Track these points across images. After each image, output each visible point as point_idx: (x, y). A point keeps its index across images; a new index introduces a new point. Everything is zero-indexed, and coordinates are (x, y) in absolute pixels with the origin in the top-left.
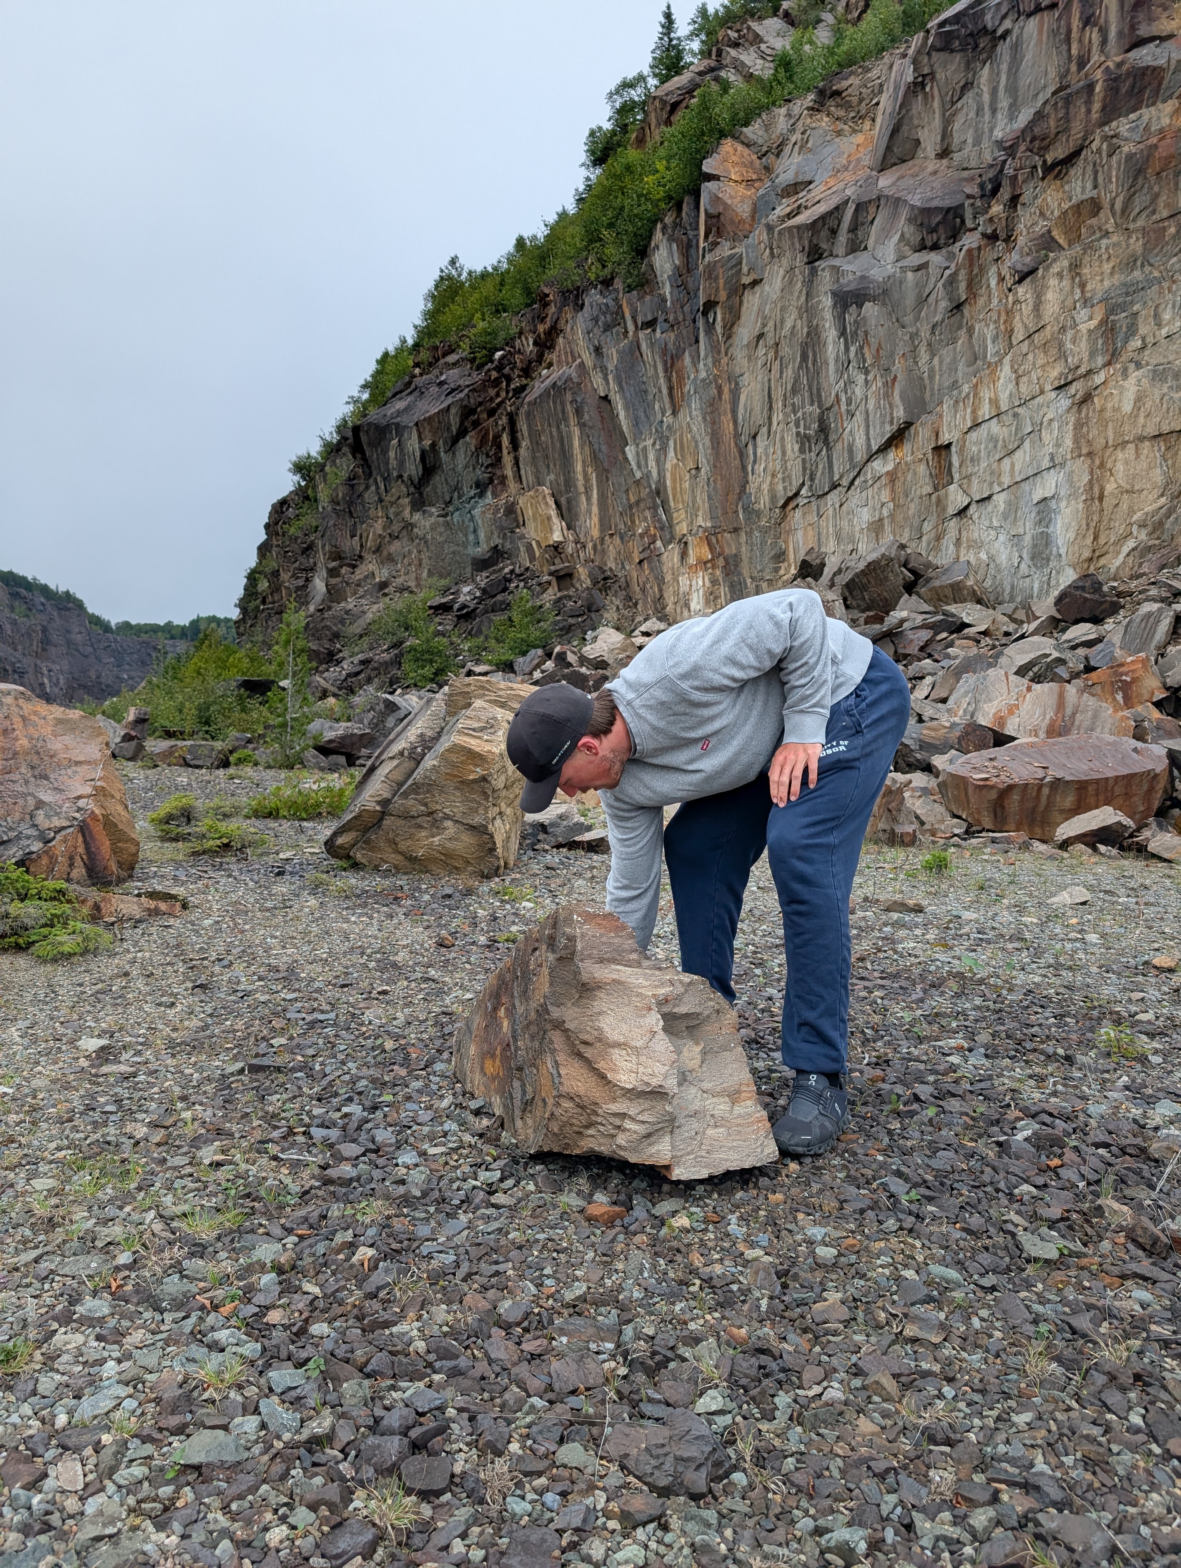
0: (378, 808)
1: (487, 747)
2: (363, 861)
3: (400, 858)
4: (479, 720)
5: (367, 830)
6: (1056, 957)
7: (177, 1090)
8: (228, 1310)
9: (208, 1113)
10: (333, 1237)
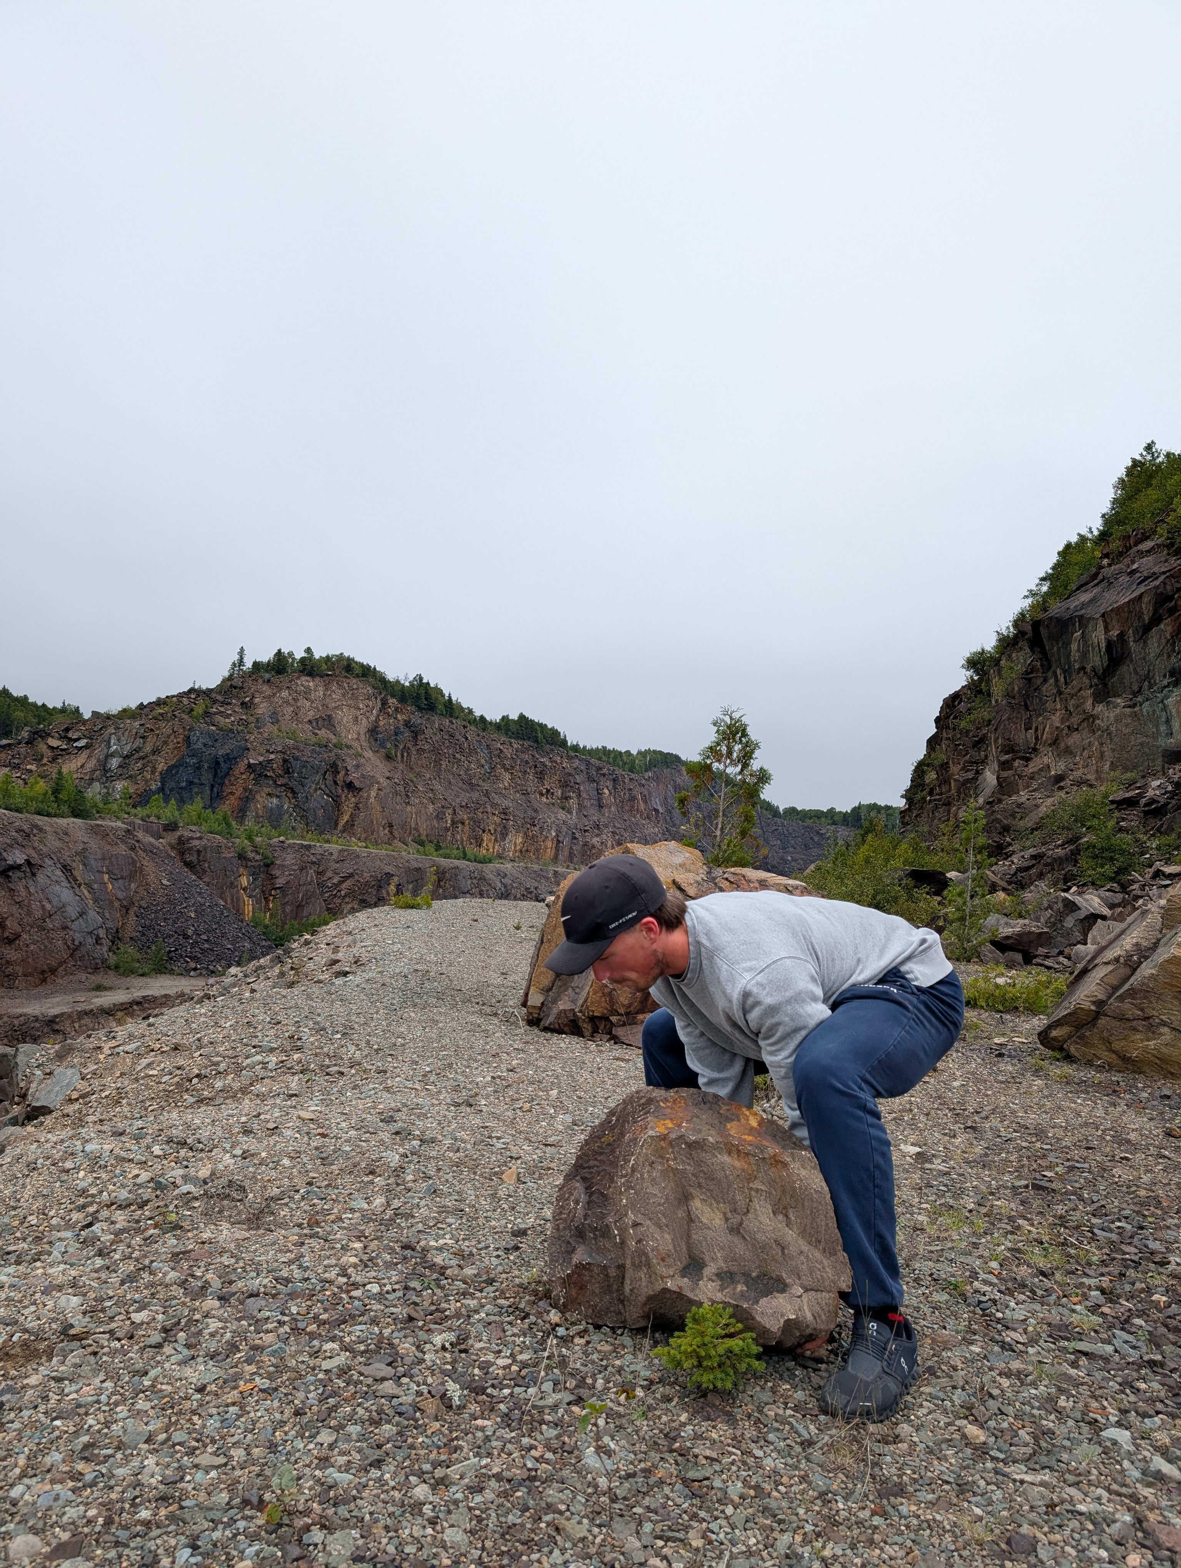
0: (1093, 1008)
2: (1076, 1054)
3: (1114, 1056)
5: (1081, 1026)
7: (983, 1188)
8: (1075, 1300)
9: (1013, 1205)
10: (1133, 1284)
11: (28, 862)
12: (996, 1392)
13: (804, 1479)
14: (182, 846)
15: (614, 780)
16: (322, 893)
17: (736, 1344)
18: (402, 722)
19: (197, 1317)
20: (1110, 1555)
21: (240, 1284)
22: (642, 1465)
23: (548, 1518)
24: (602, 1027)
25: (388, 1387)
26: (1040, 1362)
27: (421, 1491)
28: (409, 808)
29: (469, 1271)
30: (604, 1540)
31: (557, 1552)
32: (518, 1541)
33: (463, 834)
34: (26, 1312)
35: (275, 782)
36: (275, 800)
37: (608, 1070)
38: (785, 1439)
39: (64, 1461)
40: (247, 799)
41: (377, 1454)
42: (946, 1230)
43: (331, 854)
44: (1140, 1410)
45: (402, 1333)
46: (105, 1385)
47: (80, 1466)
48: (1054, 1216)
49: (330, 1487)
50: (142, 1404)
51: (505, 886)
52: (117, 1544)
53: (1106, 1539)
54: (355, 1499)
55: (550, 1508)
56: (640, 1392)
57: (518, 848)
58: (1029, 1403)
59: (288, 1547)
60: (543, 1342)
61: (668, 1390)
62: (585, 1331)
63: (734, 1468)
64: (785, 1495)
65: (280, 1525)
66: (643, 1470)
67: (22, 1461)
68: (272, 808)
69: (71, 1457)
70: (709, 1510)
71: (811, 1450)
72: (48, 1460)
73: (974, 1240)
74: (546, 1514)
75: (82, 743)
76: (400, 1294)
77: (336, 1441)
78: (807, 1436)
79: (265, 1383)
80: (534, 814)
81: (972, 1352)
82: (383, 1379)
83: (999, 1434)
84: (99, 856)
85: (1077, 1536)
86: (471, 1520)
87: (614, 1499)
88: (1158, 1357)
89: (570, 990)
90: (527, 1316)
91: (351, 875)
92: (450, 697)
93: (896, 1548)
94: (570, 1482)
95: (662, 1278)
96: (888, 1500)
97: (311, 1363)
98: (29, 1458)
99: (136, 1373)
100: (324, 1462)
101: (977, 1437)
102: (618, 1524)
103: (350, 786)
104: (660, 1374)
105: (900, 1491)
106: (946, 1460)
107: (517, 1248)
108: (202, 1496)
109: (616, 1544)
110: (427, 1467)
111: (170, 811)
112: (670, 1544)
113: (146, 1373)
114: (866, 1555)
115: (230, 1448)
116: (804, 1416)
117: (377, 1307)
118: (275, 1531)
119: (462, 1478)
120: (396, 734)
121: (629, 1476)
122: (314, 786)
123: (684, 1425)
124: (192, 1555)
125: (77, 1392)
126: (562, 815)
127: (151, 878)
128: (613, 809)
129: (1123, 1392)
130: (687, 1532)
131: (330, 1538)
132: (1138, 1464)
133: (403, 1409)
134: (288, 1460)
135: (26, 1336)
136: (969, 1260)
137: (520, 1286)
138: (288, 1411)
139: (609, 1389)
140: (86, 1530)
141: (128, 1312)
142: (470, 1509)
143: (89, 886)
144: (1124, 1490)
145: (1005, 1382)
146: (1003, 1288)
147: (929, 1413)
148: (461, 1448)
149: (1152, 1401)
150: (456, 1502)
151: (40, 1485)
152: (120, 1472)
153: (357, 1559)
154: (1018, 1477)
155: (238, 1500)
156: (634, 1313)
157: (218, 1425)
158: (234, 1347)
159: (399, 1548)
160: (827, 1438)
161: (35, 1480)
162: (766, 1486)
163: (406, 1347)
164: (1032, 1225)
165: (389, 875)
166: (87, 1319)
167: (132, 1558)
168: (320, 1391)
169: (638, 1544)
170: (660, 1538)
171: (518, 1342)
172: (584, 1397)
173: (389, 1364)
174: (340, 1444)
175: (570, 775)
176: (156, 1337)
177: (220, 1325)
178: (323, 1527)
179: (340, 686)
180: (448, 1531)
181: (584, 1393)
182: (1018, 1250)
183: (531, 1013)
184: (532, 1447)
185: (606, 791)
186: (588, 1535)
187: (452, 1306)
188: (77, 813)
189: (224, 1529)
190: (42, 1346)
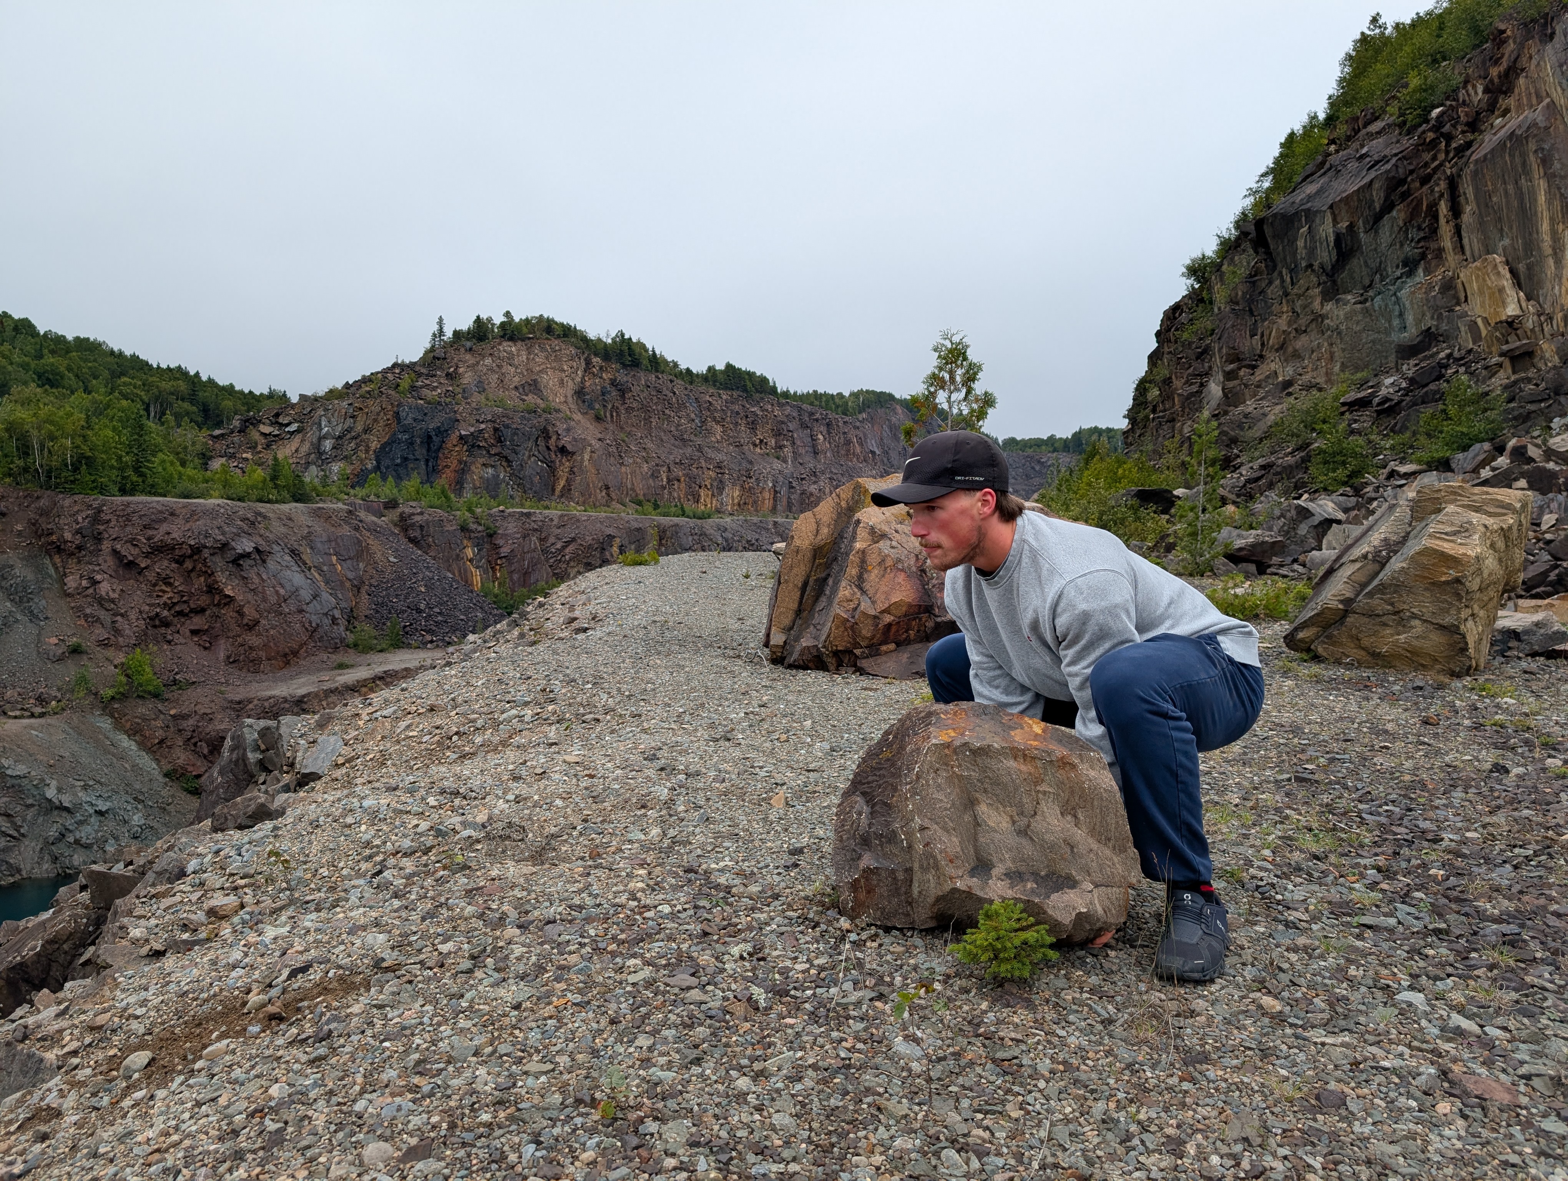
0: (1341, 606)
1: (1461, 550)
2: (1324, 654)
3: (1363, 653)
4: (1452, 524)
5: (1326, 627)
7: (1246, 784)
8: (1353, 879)
9: (1278, 798)
10: (1409, 861)
11: (257, 550)
12: (1285, 966)
13: (1109, 1053)
14: (404, 524)
15: (828, 425)
16: (547, 560)
17: (1031, 936)
18: (608, 381)
19: (501, 944)
20: (1419, 1105)
21: (536, 913)
22: (951, 1050)
23: (869, 1099)
24: (846, 661)
25: (695, 995)
26: (1326, 937)
27: (743, 1083)
28: (623, 469)
29: (754, 889)
30: (926, 1115)
31: (881, 1129)
32: (843, 1121)
33: (680, 490)
34: (336, 951)
35: (488, 452)
36: (490, 470)
37: (858, 699)
38: (1085, 1019)
39: (400, 1077)
40: (463, 471)
41: (695, 1053)
42: (1215, 824)
43: (552, 520)
44: (1431, 974)
45: (700, 947)
46: (426, 1008)
47: (416, 1080)
48: (1321, 805)
49: (657, 1084)
50: (462, 1023)
51: (727, 541)
52: (464, 1144)
53: (1413, 1090)
54: (681, 1093)
55: (868, 1091)
56: (937, 986)
57: (736, 501)
58: (1320, 974)
59: (627, 1137)
60: (836, 947)
61: (964, 982)
62: (876, 935)
63: (1040, 1047)
64: (1093, 1069)
65: (615, 1119)
66: (953, 1054)
67: (359, 1079)
68: (488, 479)
69: (405, 1072)
70: (1021, 1085)
71: (1112, 1028)
72: (384, 1077)
73: (1244, 832)
74: (866, 1096)
75: (294, 427)
76: (691, 912)
77: (654, 1044)
78: (1107, 1016)
79: (578, 998)
80: (749, 466)
81: (1256, 932)
82: (689, 988)
83: (1294, 1003)
84: (325, 539)
85: (1384, 1090)
86: (795, 1105)
87: (929, 1080)
88: (1443, 926)
89: (812, 627)
90: (817, 925)
91: (573, 540)
92: (653, 351)
93: (1209, 1109)
94: (884, 1067)
95: (951, 878)
96: (1194, 1067)
97: (618, 977)
98: (365, 1077)
99: (452, 996)
100: (646, 1062)
101: (1274, 1007)
102: (937, 1102)
103: (563, 450)
104: (954, 969)
105: (1205, 1058)
106: (1246, 1029)
107: (796, 865)
108: (536, 1099)
109: (938, 1119)
110: (744, 1062)
111: (388, 490)
112: (988, 1116)
113: (462, 996)
114: (1180, 1117)
115: (554, 1056)
116: (1101, 998)
117: (671, 925)
118: (611, 1125)
119: (779, 1070)
120: (603, 394)
121: (940, 1060)
122: (527, 453)
123: (985, 1012)
124: (537, 1150)
125: (399, 1016)
126: (777, 465)
127: (378, 556)
128: (828, 454)
129: (1412, 959)
130: (1004, 1106)
131: (664, 1128)
132: (1436, 1022)
133: (713, 1013)
134: (611, 1063)
135: (341, 972)
136: (1241, 849)
137: (806, 898)
138: (604, 1021)
139: (908, 985)
140: (432, 1135)
141: (433, 945)
142: (793, 1096)
143: (319, 569)
144: (1425, 1046)
145: (1294, 957)
146: (1279, 873)
147: (1223, 988)
148: (774, 1044)
149: (1442, 965)
150: (778, 1091)
151: (381, 1099)
152: (455, 1082)
153: (694, 1144)
154: (1318, 1040)
155: (570, 1100)
156: (922, 915)
157: (539, 1036)
158: (541, 969)
159: (731, 1132)
160: (1126, 1016)
161: (375, 1094)
162: (1073, 1061)
163: (705, 958)
164: (1300, 814)
165: (611, 537)
166: (396, 953)
167: (481, 1156)
168: (631, 1002)
169: (959, 1118)
170: (979, 1111)
171: (812, 949)
172: (885, 993)
173: (693, 975)
174: (658, 1046)
175: (783, 422)
176: (467, 964)
177: (525, 949)
178: (656, 1119)
179: (543, 349)
180: (776, 1116)
181: (885, 990)
182: (1290, 838)
183: (774, 653)
184: (842, 1040)
185: (820, 437)
186: (909, 1112)
187: (743, 921)
188: (299, 498)
189: (563, 1125)
190: (358, 979)
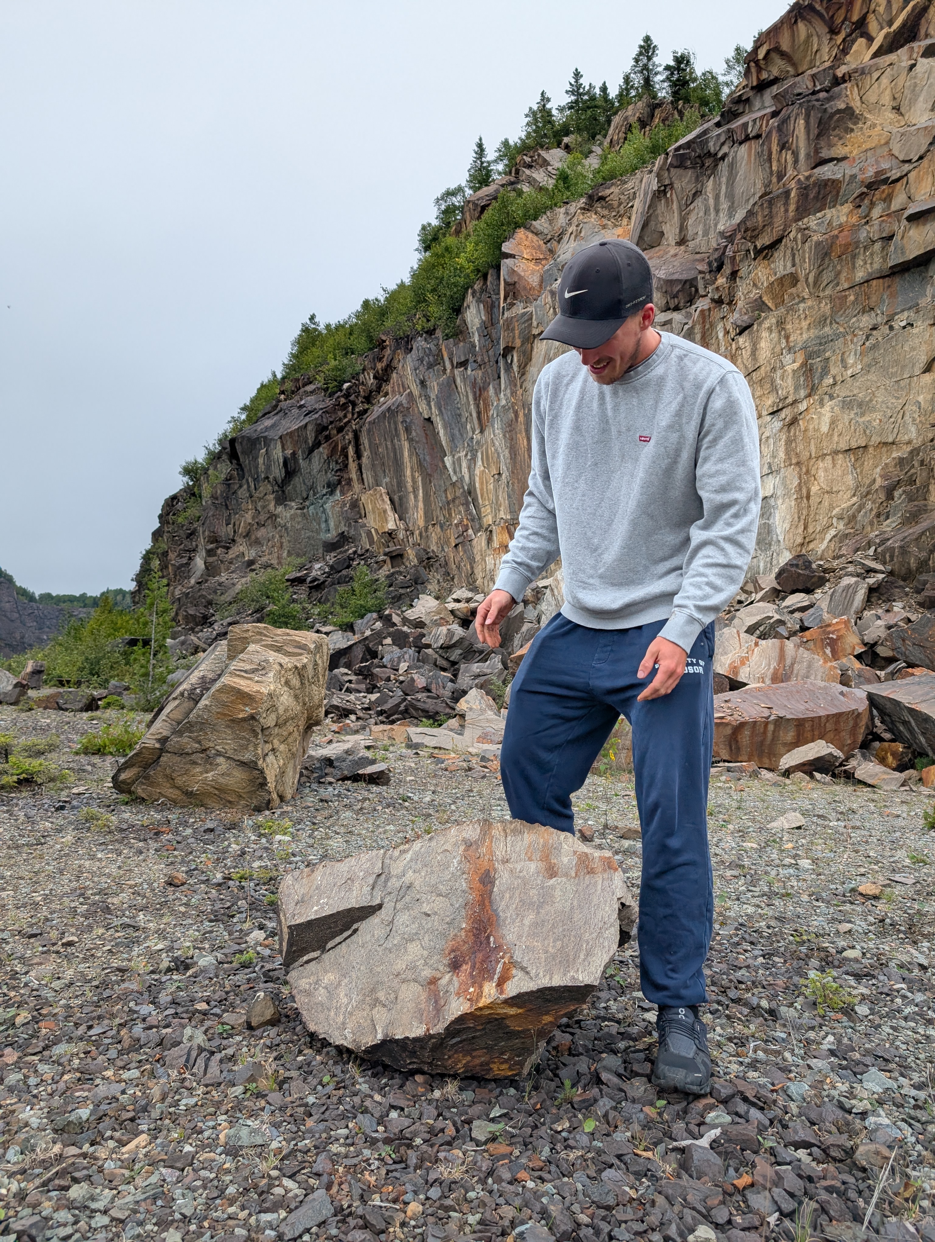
0: (157, 745)
1: (256, 688)
3: (178, 792)
4: (252, 662)
5: (147, 766)
6: (770, 884)
